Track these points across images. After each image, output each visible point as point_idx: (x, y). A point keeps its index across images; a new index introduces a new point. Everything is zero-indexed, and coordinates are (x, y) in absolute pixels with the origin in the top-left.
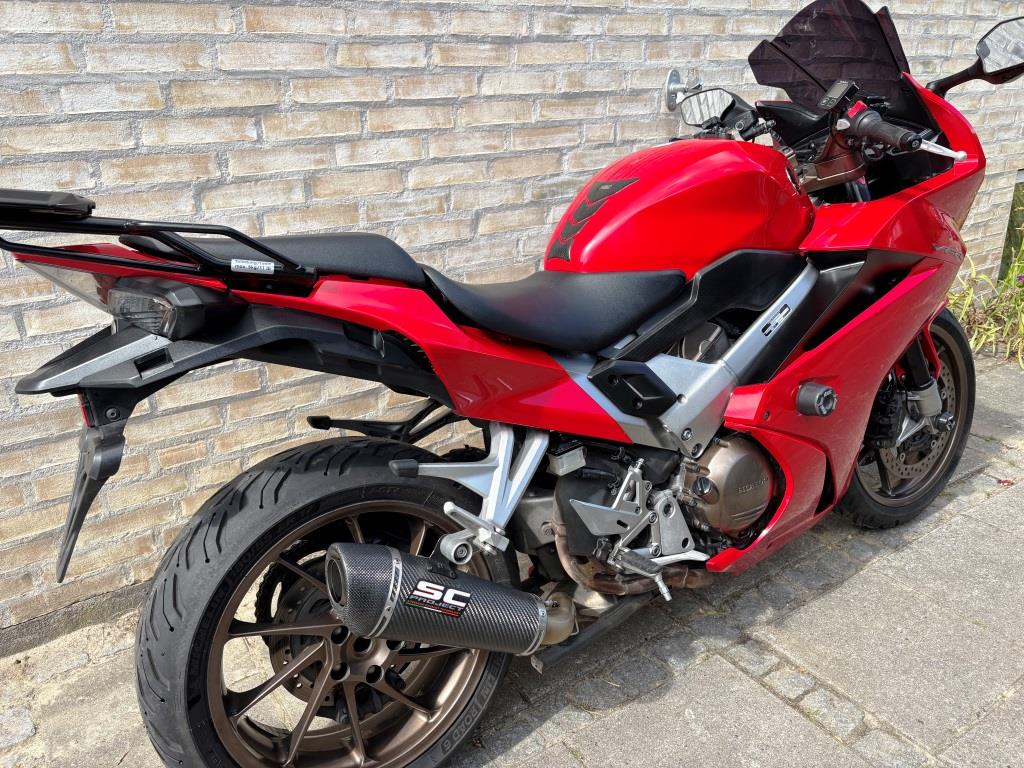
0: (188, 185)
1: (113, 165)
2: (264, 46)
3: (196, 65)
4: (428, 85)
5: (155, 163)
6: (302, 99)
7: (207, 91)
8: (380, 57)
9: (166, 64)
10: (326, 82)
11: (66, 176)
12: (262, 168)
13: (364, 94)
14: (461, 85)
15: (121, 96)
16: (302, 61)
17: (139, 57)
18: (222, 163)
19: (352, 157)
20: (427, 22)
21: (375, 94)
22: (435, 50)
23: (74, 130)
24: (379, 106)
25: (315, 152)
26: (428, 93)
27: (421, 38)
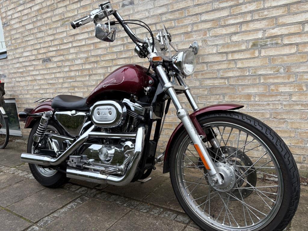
0: (88, 75)
1: (80, 72)
2: (97, 50)
3: (89, 55)
4: (124, 54)
5: (84, 71)
6: (102, 59)
7: (90, 59)
8: (115, 50)
9: (85, 55)
10: (106, 55)
11: (75, 73)
12: (97, 72)
13: (112, 57)
14: (130, 53)
15: (81, 61)
16: (102, 52)
17: (83, 54)
18: (92, 71)
19: (111, 70)
20: (123, 41)
21: (114, 57)
22: (125, 47)
23: (76, 66)
24: (115, 59)
25: (104, 69)
26: (124, 56)
27: (122, 44)
